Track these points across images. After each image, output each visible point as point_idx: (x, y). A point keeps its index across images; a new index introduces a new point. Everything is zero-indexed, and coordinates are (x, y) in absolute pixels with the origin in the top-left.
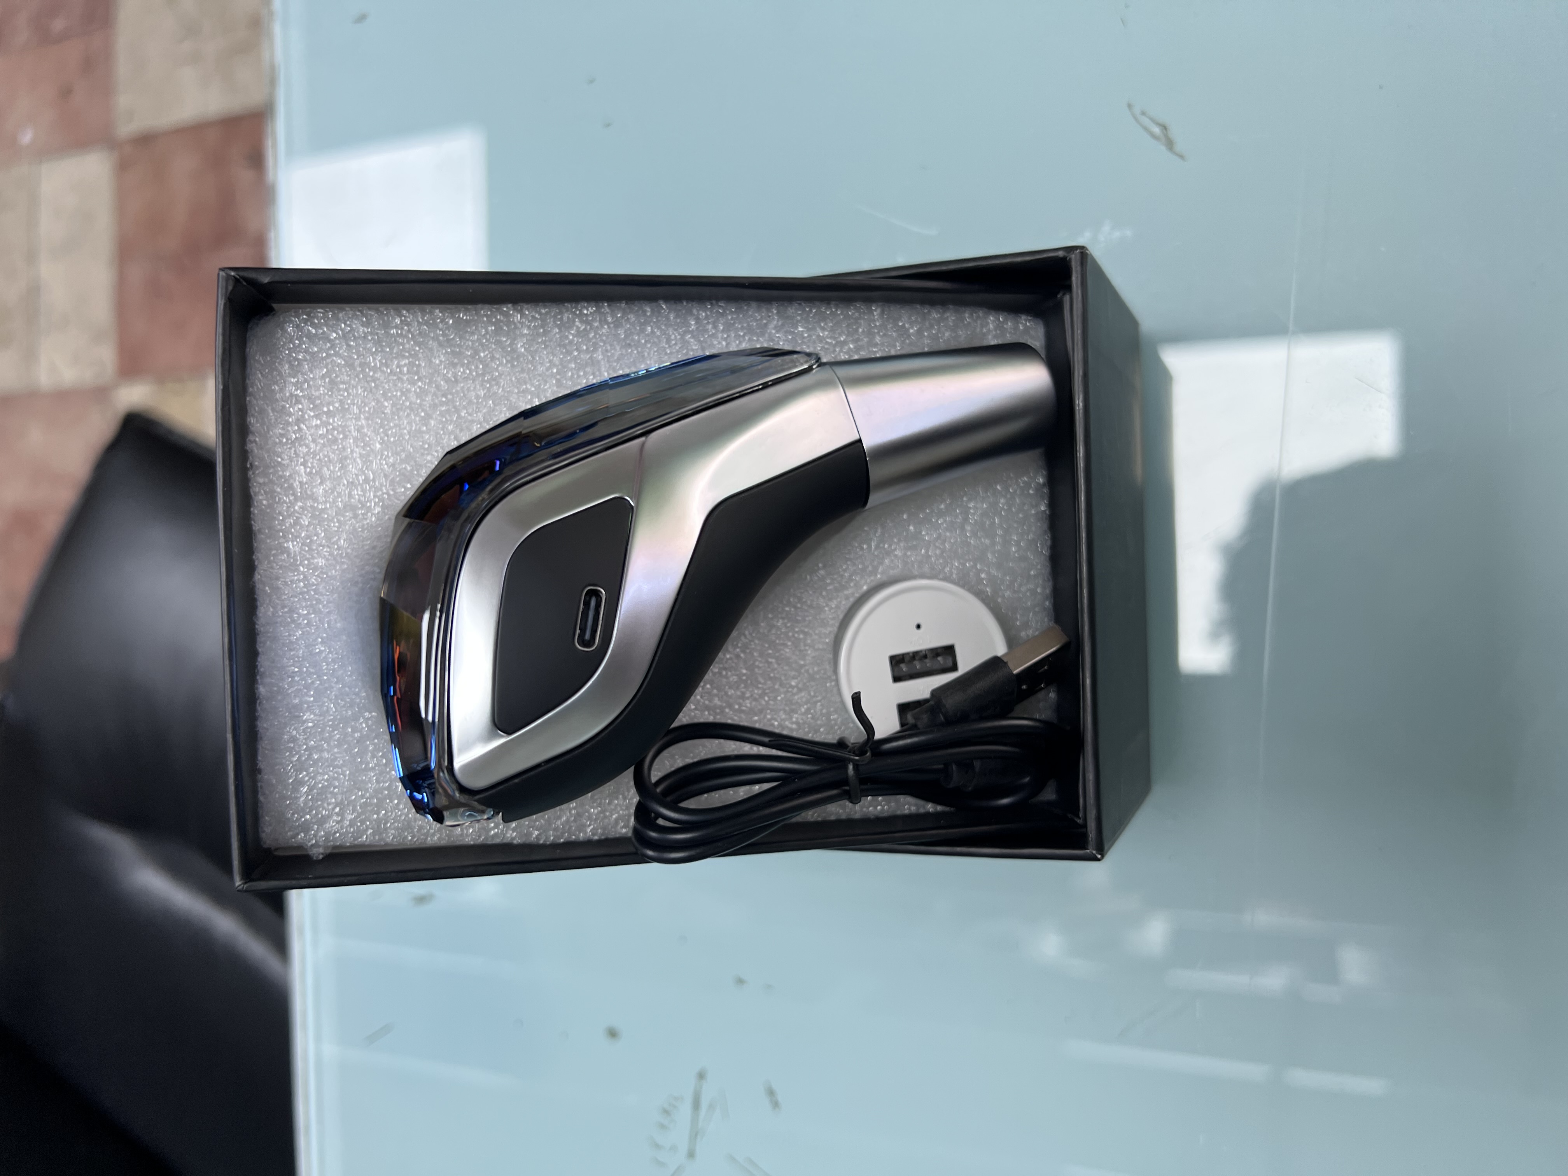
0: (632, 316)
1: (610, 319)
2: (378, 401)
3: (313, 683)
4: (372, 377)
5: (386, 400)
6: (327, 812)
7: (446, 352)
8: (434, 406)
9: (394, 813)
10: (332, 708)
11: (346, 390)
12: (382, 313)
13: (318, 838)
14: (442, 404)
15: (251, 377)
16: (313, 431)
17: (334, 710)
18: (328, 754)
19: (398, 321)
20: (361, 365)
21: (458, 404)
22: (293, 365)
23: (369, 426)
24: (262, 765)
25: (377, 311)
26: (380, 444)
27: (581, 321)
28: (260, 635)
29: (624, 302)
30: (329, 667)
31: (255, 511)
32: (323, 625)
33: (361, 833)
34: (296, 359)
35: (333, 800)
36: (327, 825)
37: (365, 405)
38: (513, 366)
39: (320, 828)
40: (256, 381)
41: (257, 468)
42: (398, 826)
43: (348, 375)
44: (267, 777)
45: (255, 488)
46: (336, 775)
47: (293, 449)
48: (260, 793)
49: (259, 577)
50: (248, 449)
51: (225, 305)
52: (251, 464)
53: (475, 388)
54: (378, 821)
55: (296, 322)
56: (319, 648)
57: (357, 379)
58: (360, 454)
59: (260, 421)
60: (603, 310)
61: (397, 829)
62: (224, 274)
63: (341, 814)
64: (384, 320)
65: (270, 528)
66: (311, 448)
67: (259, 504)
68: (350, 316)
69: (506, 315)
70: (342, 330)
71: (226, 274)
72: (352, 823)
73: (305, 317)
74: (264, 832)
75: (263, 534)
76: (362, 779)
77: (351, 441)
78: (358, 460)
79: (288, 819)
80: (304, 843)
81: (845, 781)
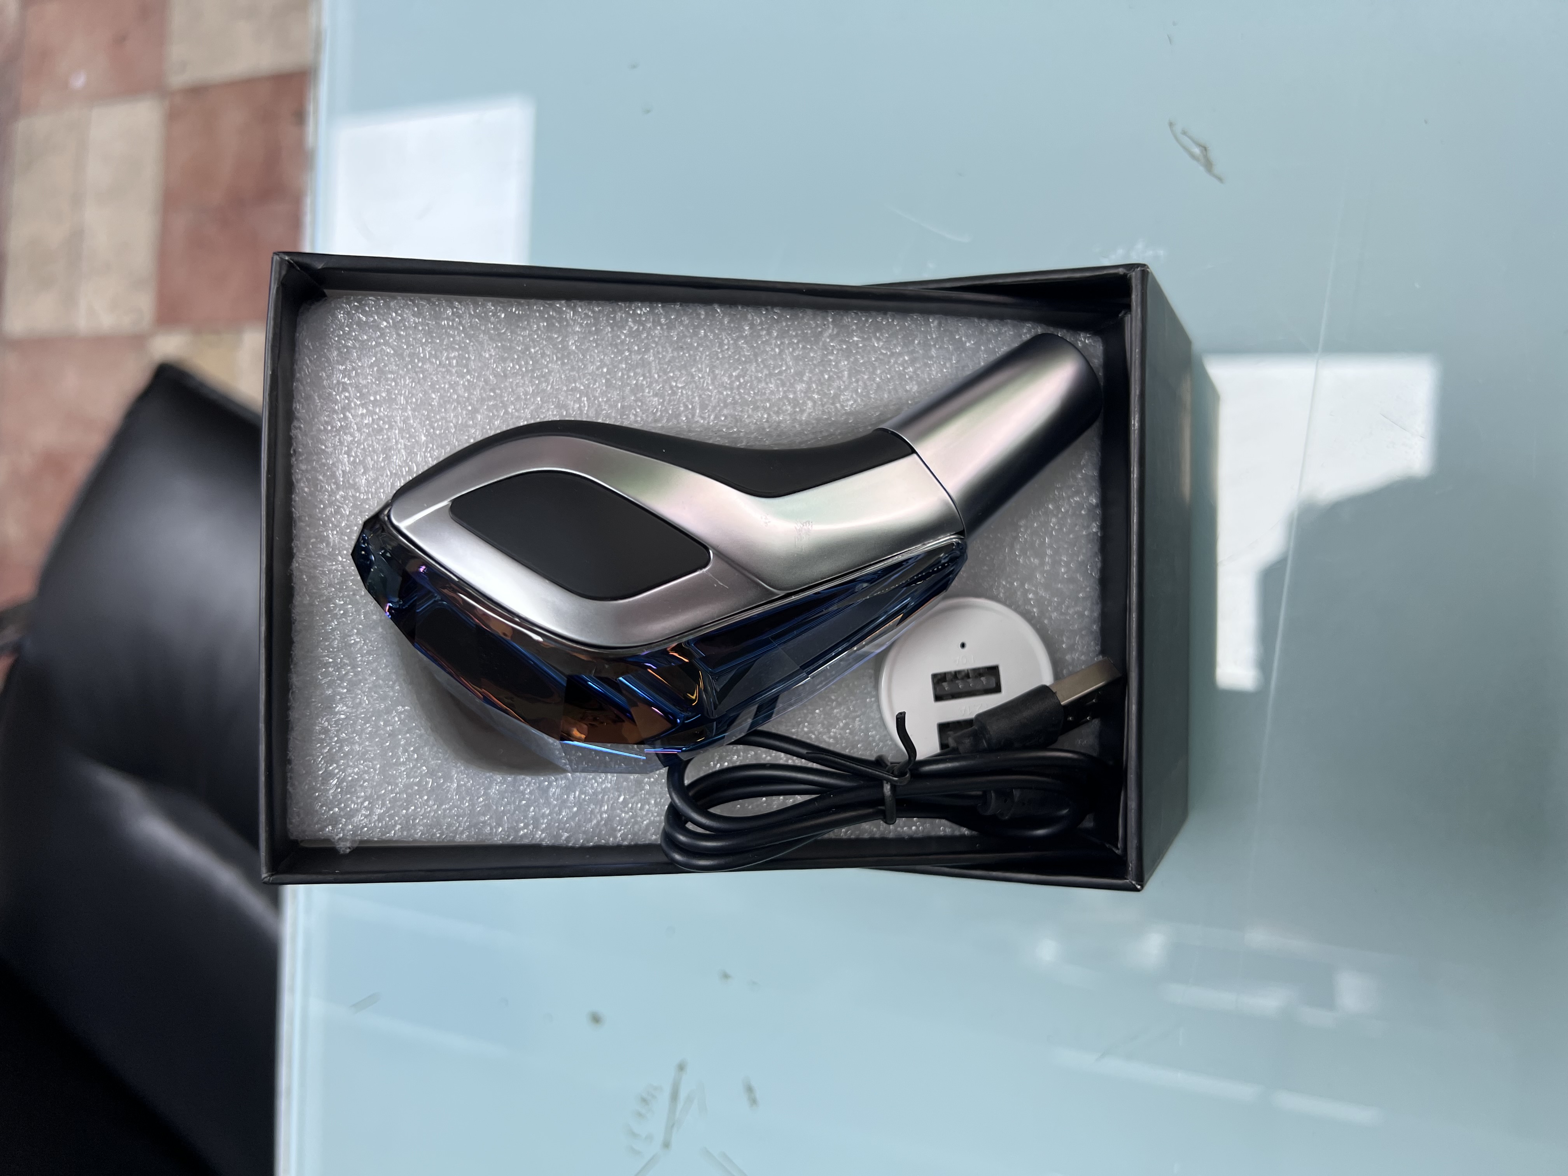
0: (686, 319)
1: (663, 320)
2: (425, 393)
3: (347, 674)
4: (420, 367)
5: (434, 392)
6: (356, 806)
7: (497, 345)
8: (482, 400)
9: (423, 809)
10: (365, 701)
11: (394, 380)
12: (434, 303)
13: (346, 832)
14: (490, 398)
15: (299, 362)
16: (358, 419)
17: (367, 702)
18: (359, 747)
19: (449, 312)
20: (410, 355)
21: (506, 399)
22: (341, 352)
23: (415, 417)
24: (291, 755)
25: (429, 301)
26: (425, 436)
27: (634, 322)
28: (296, 623)
29: (679, 304)
30: (364, 658)
31: (296, 498)
32: (360, 615)
33: (388, 828)
34: (345, 346)
35: (363, 794)
36: (355, 819)
37: (413, 395)
38: (563, 364)
39: (348, 821)
40: (304, 367)
41: (301, 454)
42: (427, 822)
43: (397, 365)
44: (297, 766)
45: (297, 476)
46: (366, 768)
47: (338, 437)
48: (289, 784)
49: (297, 565)
50: (292, 435)
51: (278, 289)
52: (294, 451)
53: (524, 384)
54: (407, 817)
55: (347, 309)
56: (354, 640)
57: (405, 370)
58: (405, 445)
59: (306, 406)
60: (656, 311)
61: (425, 825)
62: (278, 258)
63: (371, 809)
64: (435, 311)
65: (310, 516)
66: (356, 437)
67: (300, 491)
68: (402, 305)
69: (559, 311)
70: (392, 319)
71: (281, 258)
72: (381, 818)
73: (356, 304)
74: (291, 823)
75: (303, 521)
76: (393, 773)
77: (397, 432)
78: (403, 451)
79: (317, 811)
80: (331, 836)
81: (881, 801)
